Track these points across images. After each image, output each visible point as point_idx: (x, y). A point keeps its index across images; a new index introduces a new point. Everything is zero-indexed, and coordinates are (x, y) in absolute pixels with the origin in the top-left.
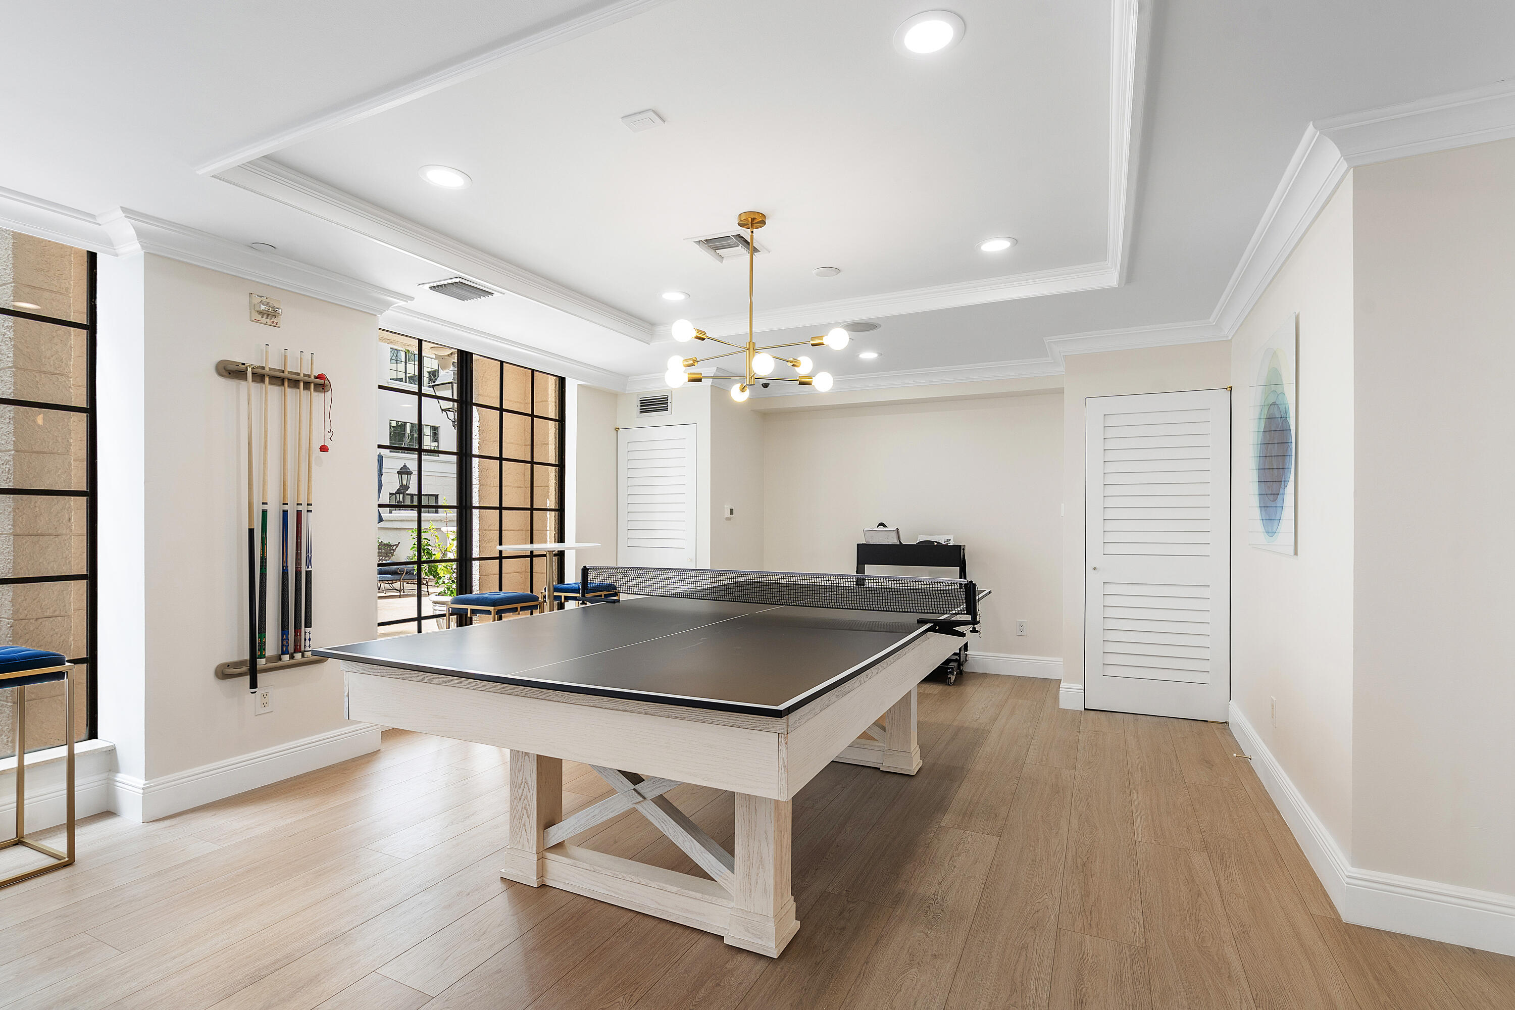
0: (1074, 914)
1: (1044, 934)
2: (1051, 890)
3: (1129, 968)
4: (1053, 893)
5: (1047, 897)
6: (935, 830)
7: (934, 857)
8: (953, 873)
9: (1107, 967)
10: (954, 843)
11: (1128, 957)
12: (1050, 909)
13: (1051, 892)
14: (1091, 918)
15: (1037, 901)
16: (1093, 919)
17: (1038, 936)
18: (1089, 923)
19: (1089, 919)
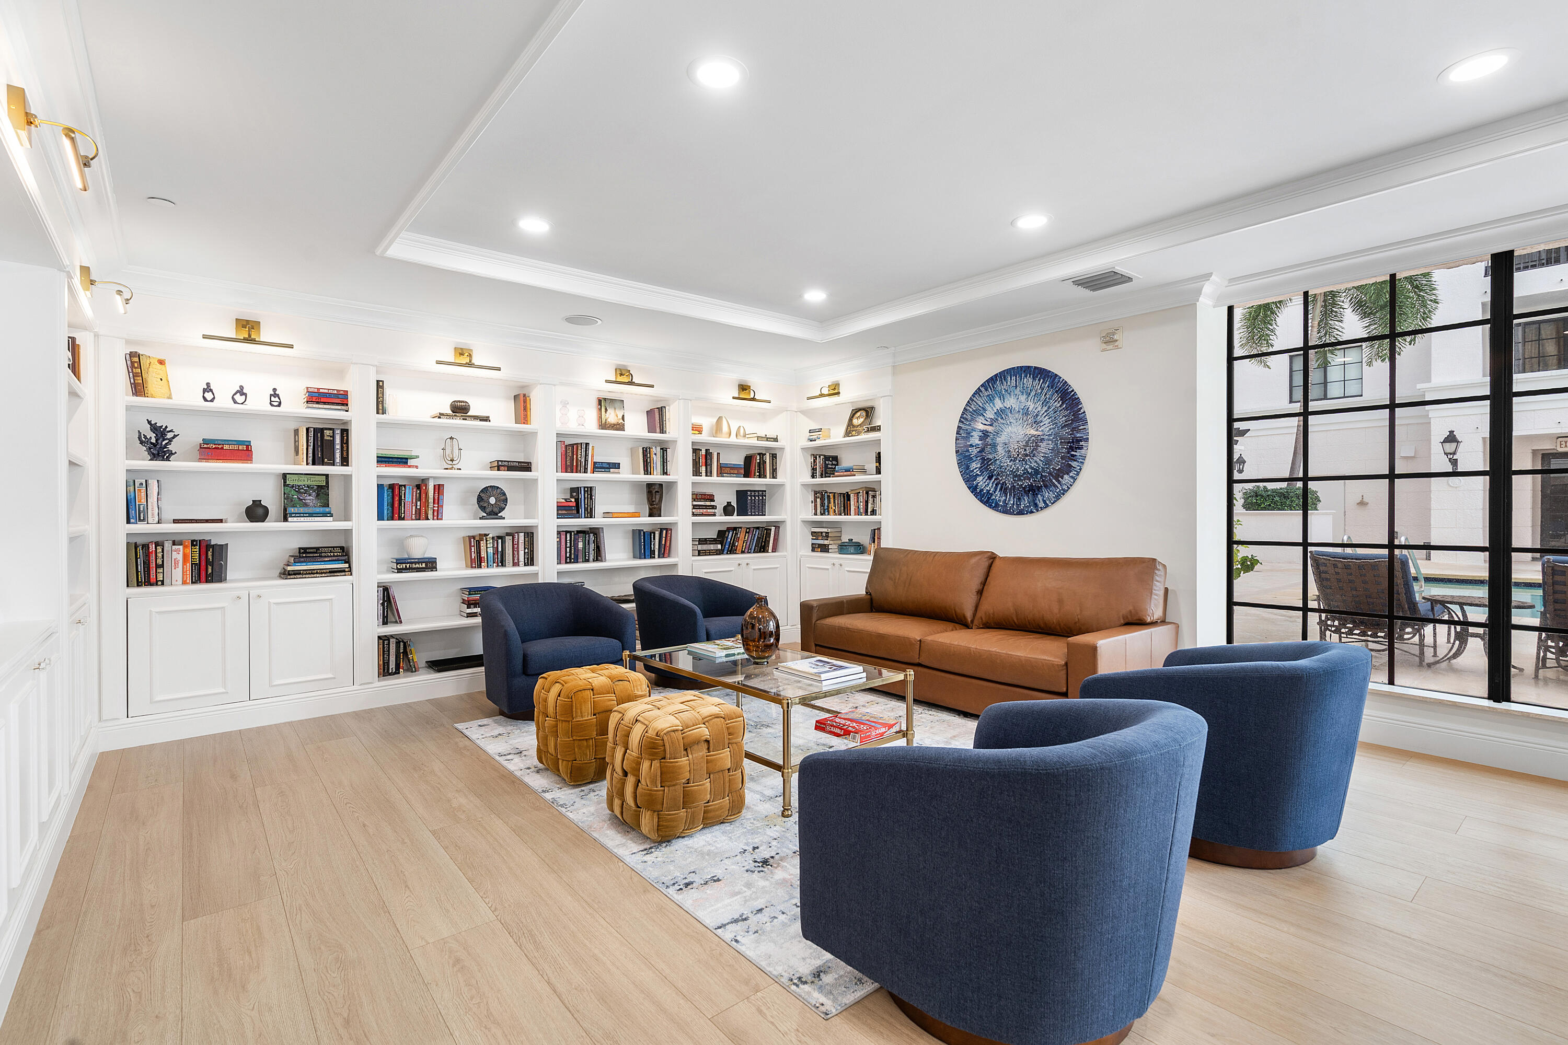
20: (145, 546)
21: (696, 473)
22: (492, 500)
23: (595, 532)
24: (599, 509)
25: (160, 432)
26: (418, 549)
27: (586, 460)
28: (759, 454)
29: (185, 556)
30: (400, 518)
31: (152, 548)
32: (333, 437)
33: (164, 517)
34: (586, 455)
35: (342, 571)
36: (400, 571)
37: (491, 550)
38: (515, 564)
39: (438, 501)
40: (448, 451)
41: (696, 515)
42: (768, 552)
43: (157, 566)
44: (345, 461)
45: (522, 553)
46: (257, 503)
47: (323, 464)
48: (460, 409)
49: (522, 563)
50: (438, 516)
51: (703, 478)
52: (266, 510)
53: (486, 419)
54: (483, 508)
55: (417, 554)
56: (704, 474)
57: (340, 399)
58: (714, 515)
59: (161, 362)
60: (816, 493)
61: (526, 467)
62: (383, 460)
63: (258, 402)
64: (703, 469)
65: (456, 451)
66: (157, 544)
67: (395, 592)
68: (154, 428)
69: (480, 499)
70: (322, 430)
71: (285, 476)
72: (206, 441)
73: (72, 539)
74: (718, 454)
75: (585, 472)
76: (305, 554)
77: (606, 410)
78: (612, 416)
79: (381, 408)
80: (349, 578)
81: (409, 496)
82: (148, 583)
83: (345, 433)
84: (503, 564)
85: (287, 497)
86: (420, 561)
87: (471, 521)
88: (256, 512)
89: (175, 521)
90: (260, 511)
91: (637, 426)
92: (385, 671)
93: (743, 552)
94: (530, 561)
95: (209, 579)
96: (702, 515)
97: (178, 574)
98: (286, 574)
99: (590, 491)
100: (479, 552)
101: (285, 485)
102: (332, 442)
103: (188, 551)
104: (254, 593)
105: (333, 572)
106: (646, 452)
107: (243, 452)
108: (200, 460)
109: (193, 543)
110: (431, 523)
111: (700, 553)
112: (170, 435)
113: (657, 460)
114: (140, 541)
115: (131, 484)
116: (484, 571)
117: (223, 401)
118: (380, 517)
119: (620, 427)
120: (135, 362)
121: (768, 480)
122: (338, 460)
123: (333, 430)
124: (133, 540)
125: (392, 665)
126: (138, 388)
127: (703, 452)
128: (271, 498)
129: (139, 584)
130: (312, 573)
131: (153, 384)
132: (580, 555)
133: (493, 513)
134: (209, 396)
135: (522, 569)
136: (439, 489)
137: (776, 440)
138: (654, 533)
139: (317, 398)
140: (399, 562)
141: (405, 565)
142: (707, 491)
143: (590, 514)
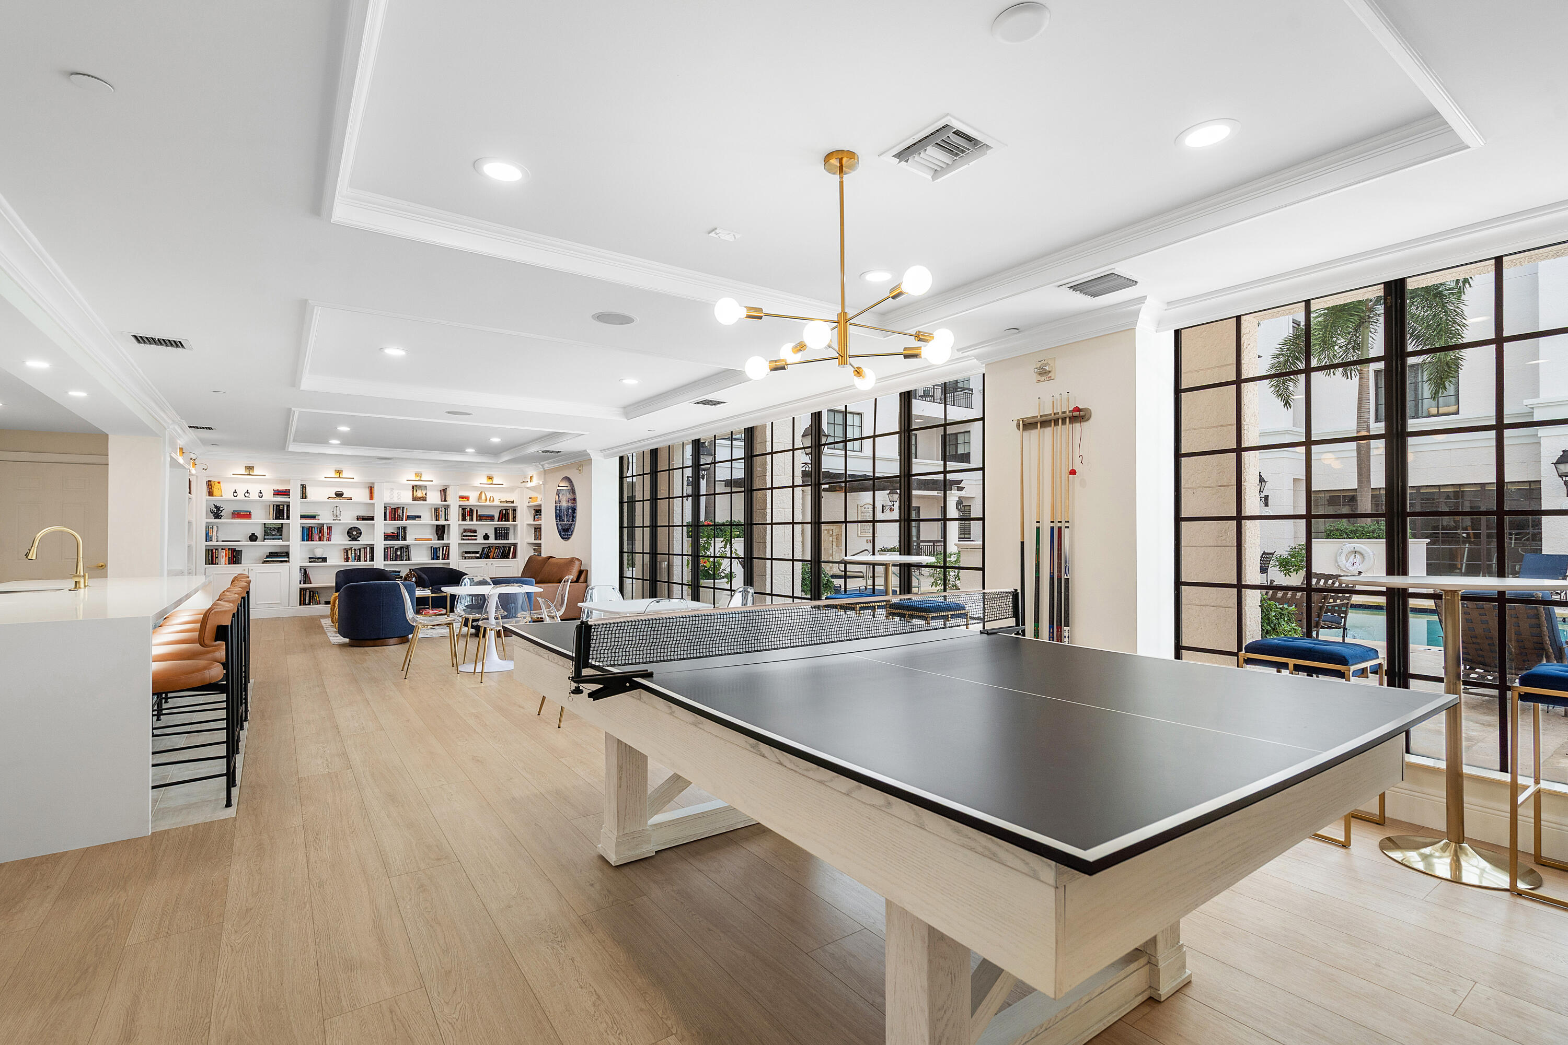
0: (414, 1013)
1: (435, 973)
2: (454, 1029)
3: (341, 988)
4: (449, 1026)
5: (454, 1016)
6: (669, 1023)
7: (616, 983)
8: (573, 978)
9: (363, 978)
10: (622, 1019)
11: (343, 999)
12: (442, 1002)
13: (453, 1026)
14: (393, 1021)
15: (462, 1003)
16: (390, 1021)
17: (440, 968)
18: (394, 1013)
19: (395, 1018)
20: (212, 550)
21: (464, 519)
22: (355, 533)
23: (407, 547)
24: (408, 537)
25: (218, 508)
26: (319, 553)
27: (403, 515)
28: (505, 509)
29: (226, 554)
30: (312, 540)
31: (214, 551)
32: (284, 508)
33: (219, 540)
34: (403, 512)
35: (286, 561)
36: (310, 562)
37: (353, 555)
38: (366, 561)
39: (329, 534)
40: (335, 512)
41: (464, 540)
42: (509, 558)
43: (216, 558)
44: (288, 518)
45: (368, 556)
46: (253, 534)
47: (280, 519)
48: (339, 495)
49: (368, 560)
50: (329, 539)
51: (468, 522)
52: (257, 537)
53: (351, 499)
54: (350, 537)
55: (319, 555)
56: (468, 520)
57: (286, 493)
58: (476, 540)
59: (219, 483)
60: (535, 528)
61: (372, 518)
62: (302, 517)
63: (254, 496)
64: (468, 518)
65: (338, 512)
66: (216, 549)
67: (309, 572)
68: (216, 507)
69: (348, 533)
70: (279, 506)
71: (265, 524)
72: (234, 511)
73: (188, 547)
74: (477, 510)
75: (402, 520)
76: (271, 555)
77: (416, 491)
78: (419, 494)
79: (304, 496)
80: (288, 564)
81: (316, 532)
82: (213, 564)
83: (288, 506)
84: (359, 560)
85: (265, 532)
86: (319, 558)
87: (346, 542)
88: (253, 538)
89: (223, 541)
90: (254, 537)
91: (434, 498)
92: (302, 602)
93: (493, 558)
94: (372, 559)
95: (235, 563)
96: (469, 540)
97: (223, 560)
98: (265, 562)
99: (404, 528)
100: (347, 555)
101: (265, 527)
102: (284, 510)
103: (227, 552)
104: (250, 568)
105: (282, 562)
106: (436, 510)
107: (248, 515)
108: (232, 518)
109: (229, 549)
110: (325, 542)
111: (465, 558)
112: (221, 509)
113: (442, 514)
114: (210, 548)
115: (207, 527)
116: (349, 563)
117: (241, 496)
118: (303, 540)
119: (424, 499)
120: (209, 483)
121: (511, 523)
122: (285, 517)
123: (284, 505)
124: (208, 548)
125: (307, 601)
126: (210, 493)
127: (469, 509)
128: (259, 533)
129: (209, 564)
130: (274, 562)
131: (215, 491)
132: (398, 558)
133: (355, 539)
134: (235, 494)
135: (368, 563)
136: (330, 528)
137: (512, 502)
138: (439, 548)
139: (278, 493)
140: (310, 558)
141: (312, 560)
142: (473, 528)
143: (404, 539)
